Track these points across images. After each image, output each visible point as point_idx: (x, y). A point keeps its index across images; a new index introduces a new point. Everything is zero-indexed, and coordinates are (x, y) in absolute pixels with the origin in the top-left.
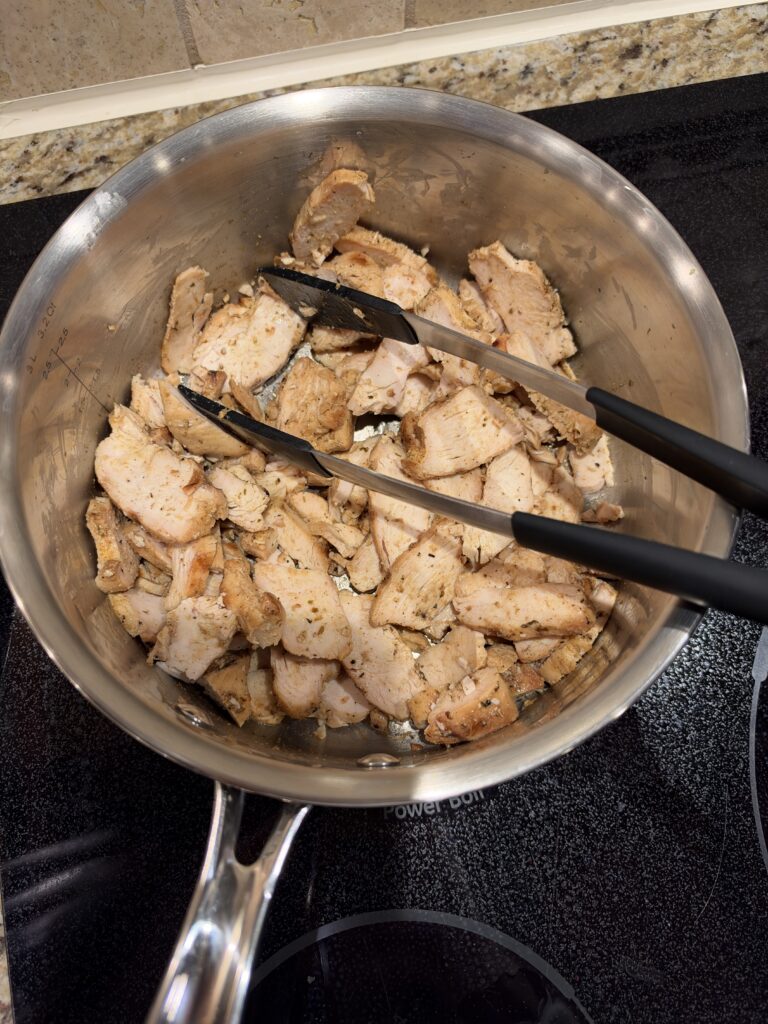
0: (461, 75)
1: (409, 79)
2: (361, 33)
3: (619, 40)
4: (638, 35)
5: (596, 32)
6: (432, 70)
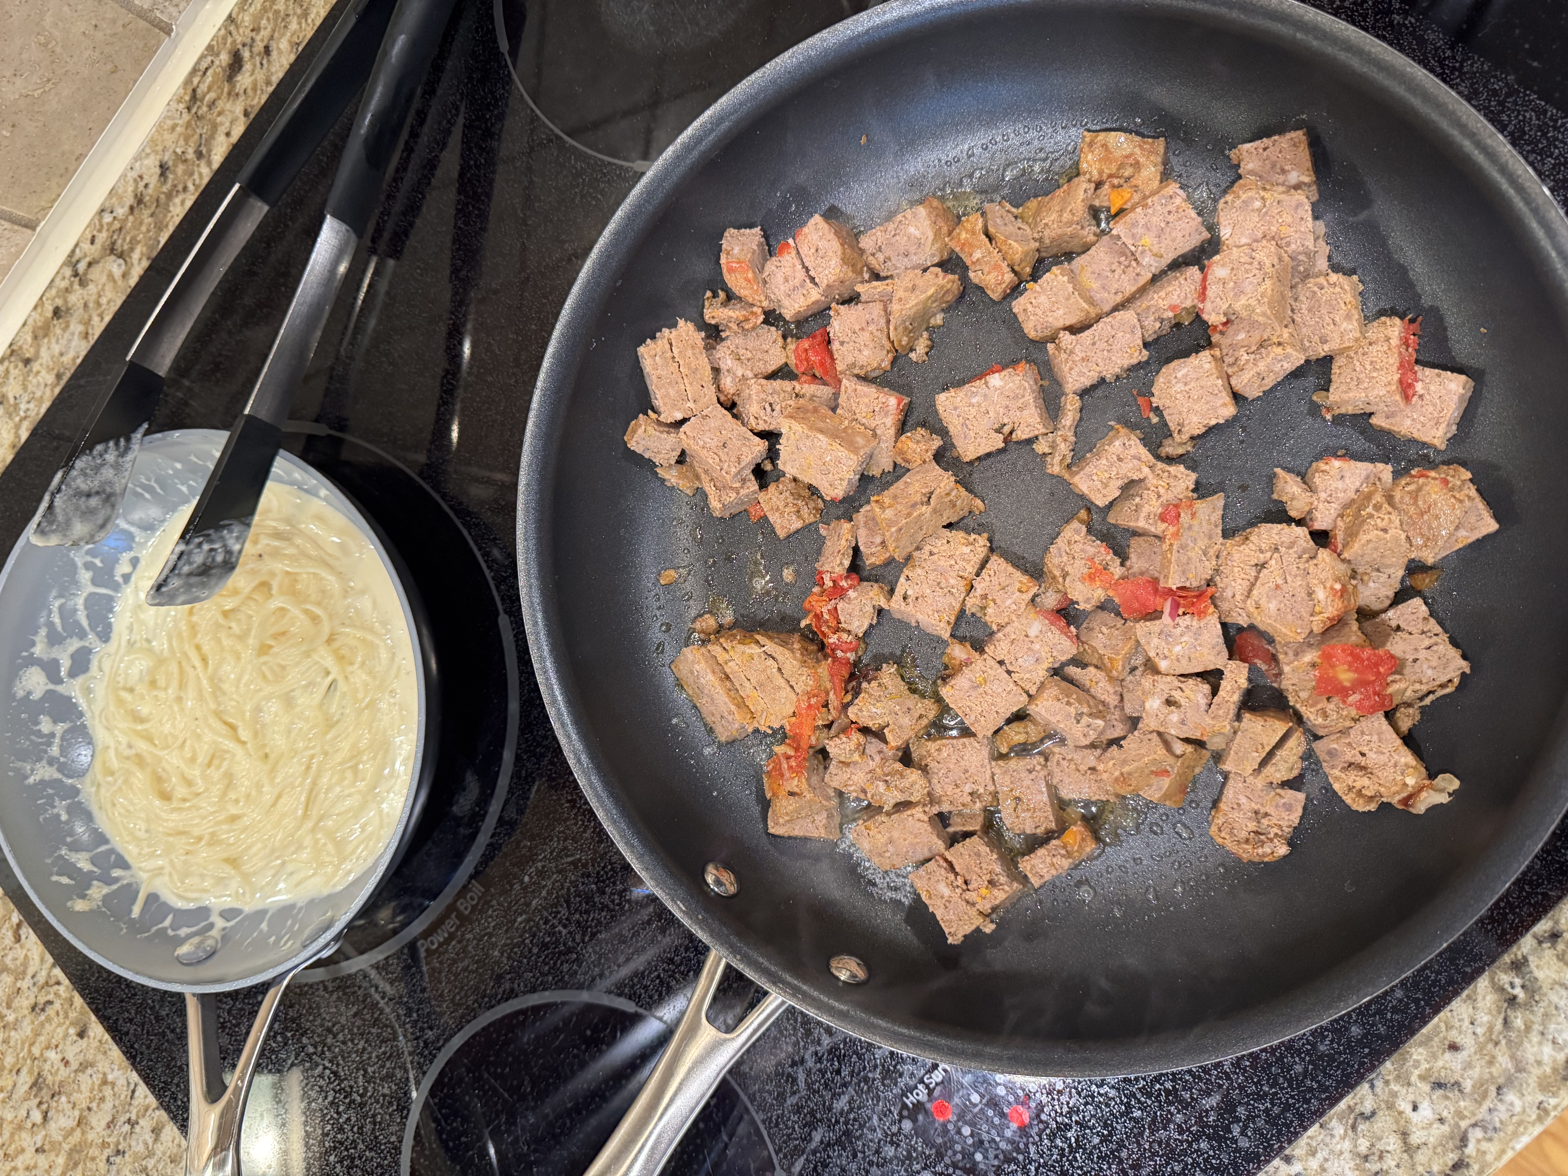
0: (117, 225)
1: (82, 267)
3: (217, 63)
4: (229, 40)
5: (194, 71)
6: (92, 242)
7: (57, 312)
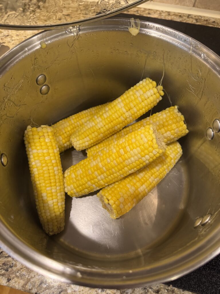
0: (200, 19)
1: (190, 17)
2: (184, 5)
6: (195, 17)
7: (180, 16)
